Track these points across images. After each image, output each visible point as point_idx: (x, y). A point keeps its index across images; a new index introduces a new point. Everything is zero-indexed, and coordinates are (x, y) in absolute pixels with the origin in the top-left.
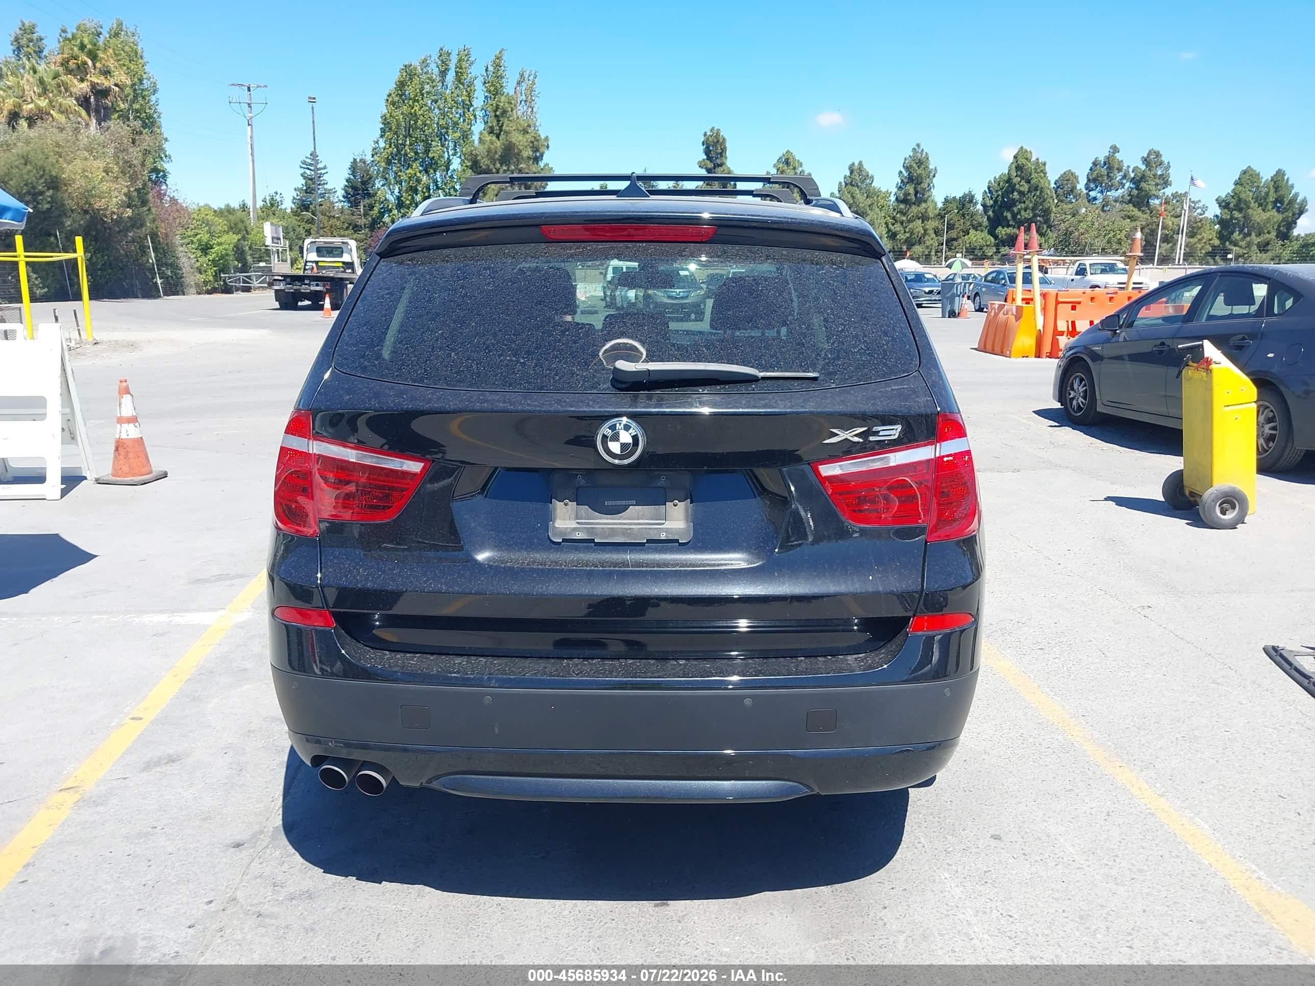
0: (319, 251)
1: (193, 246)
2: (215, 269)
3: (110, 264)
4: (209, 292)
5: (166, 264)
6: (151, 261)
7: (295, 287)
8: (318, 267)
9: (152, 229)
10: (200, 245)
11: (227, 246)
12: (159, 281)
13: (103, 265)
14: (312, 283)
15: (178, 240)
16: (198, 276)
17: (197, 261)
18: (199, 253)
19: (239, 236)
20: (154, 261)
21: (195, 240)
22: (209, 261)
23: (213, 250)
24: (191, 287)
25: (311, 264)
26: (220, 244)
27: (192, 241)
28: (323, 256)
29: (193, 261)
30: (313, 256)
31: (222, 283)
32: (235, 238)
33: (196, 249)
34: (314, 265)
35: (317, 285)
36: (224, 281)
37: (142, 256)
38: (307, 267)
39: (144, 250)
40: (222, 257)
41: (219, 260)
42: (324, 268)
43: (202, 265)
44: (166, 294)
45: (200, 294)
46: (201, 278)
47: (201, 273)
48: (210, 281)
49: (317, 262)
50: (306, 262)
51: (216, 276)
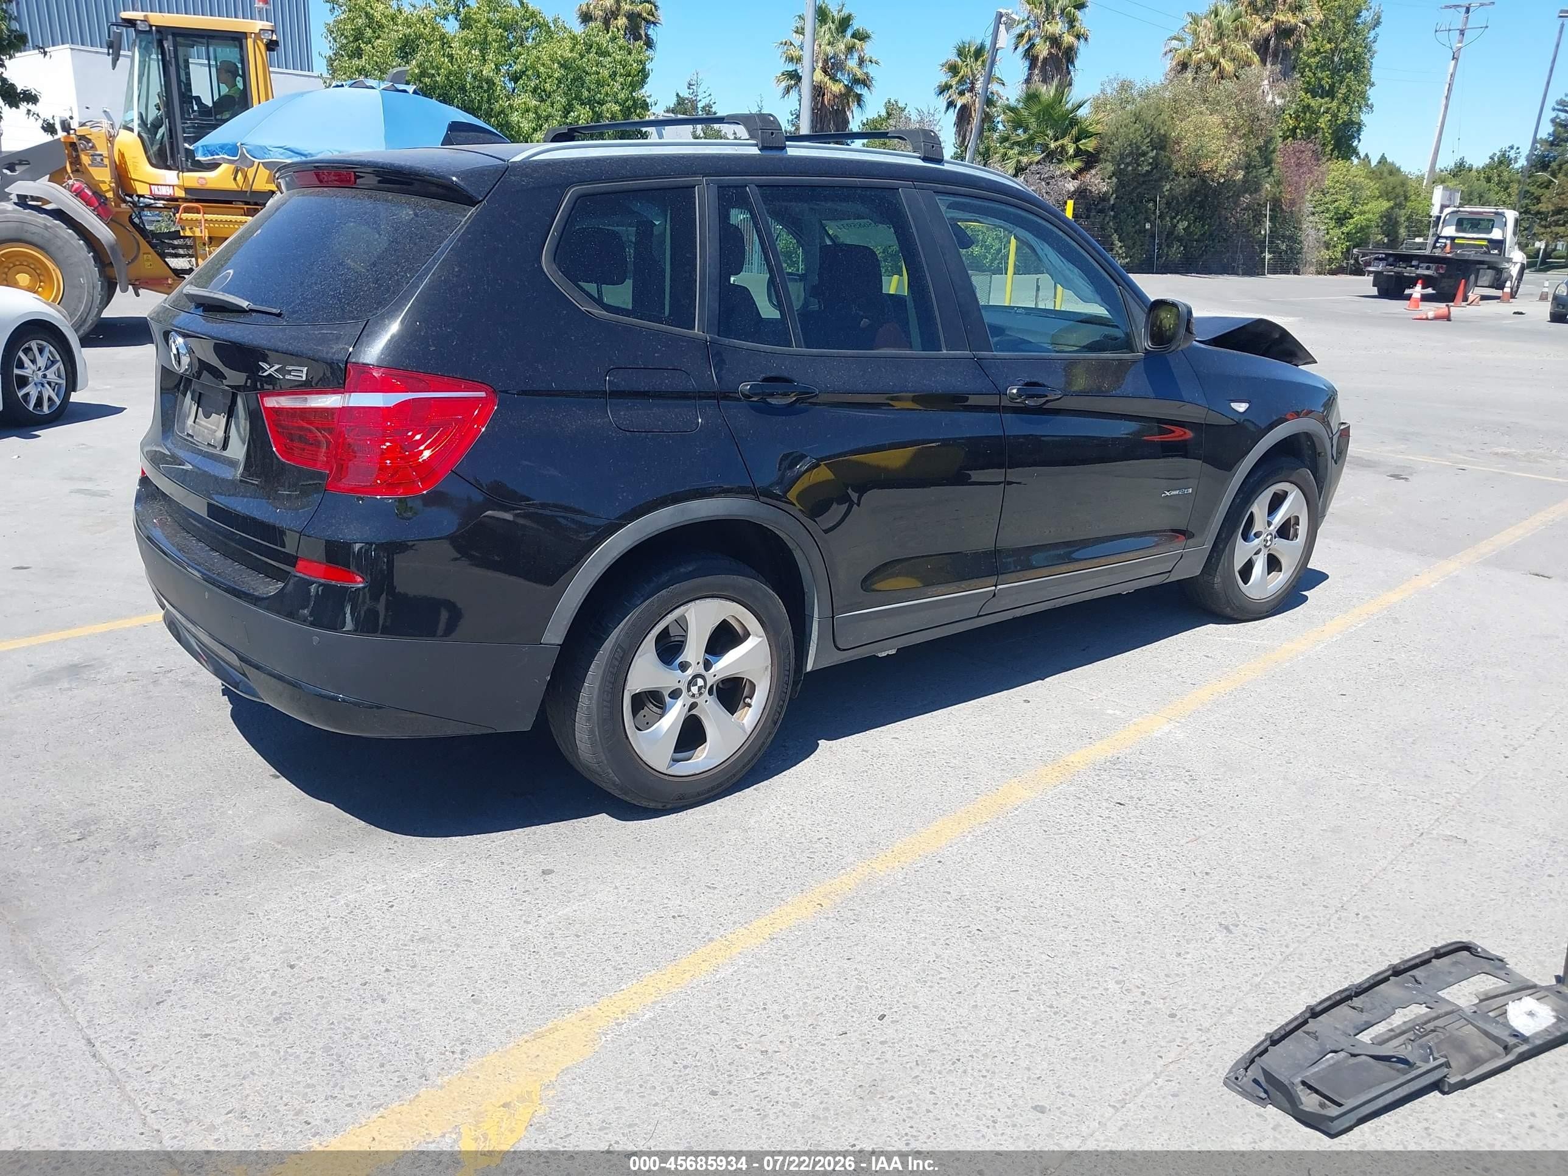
0: (1460, 224)
1: (1327, 215)
2: (1348, 244)
3: (1211, 235)
4: (1333, 273)
5: (1282, 236)
6: (1263, 232)
7: (1396, 269)
8: (1454, 246)
9: (1275, 194)
10: (1336, 214)
11: (1370, 216)
12: (1268, 256)
13: (1201, 235)
14: (1421, 265)
15: (1308, 207)
16: (1324, 252)
17: (1328, 233)
18: (1332, 224)
19: (1392, 203)
20: (1268, 232)
21: (1331, 208)
22: (1343, 233)
23: (1351, 221)
24: (1311, 264)
25: (1444, 241)
26: (1362, 213)
27: (1328, 210)
28: (1464, 231)
29: (1321, 234)
30: (1450, 231)
31: (1352, 262)
32: (1385, 205)
33: (1331, 219)
34: (1448, 242)
35: (1428, 268)
36: (1356, 260)
37: (1255, 226)
38: (1438, 245)
39: (1258, 220)
40: (1362, 229)
41: (1356, 233)
42: (1461, 246)
43: (1331, 239)
44: (1273, 271)
45: (1320, 273)
46: (1326, 254)
47: (1328, 249)
48: (1336, 259)
49: (1453, 239)
50: (1439, 237)
51: (1347, 253)
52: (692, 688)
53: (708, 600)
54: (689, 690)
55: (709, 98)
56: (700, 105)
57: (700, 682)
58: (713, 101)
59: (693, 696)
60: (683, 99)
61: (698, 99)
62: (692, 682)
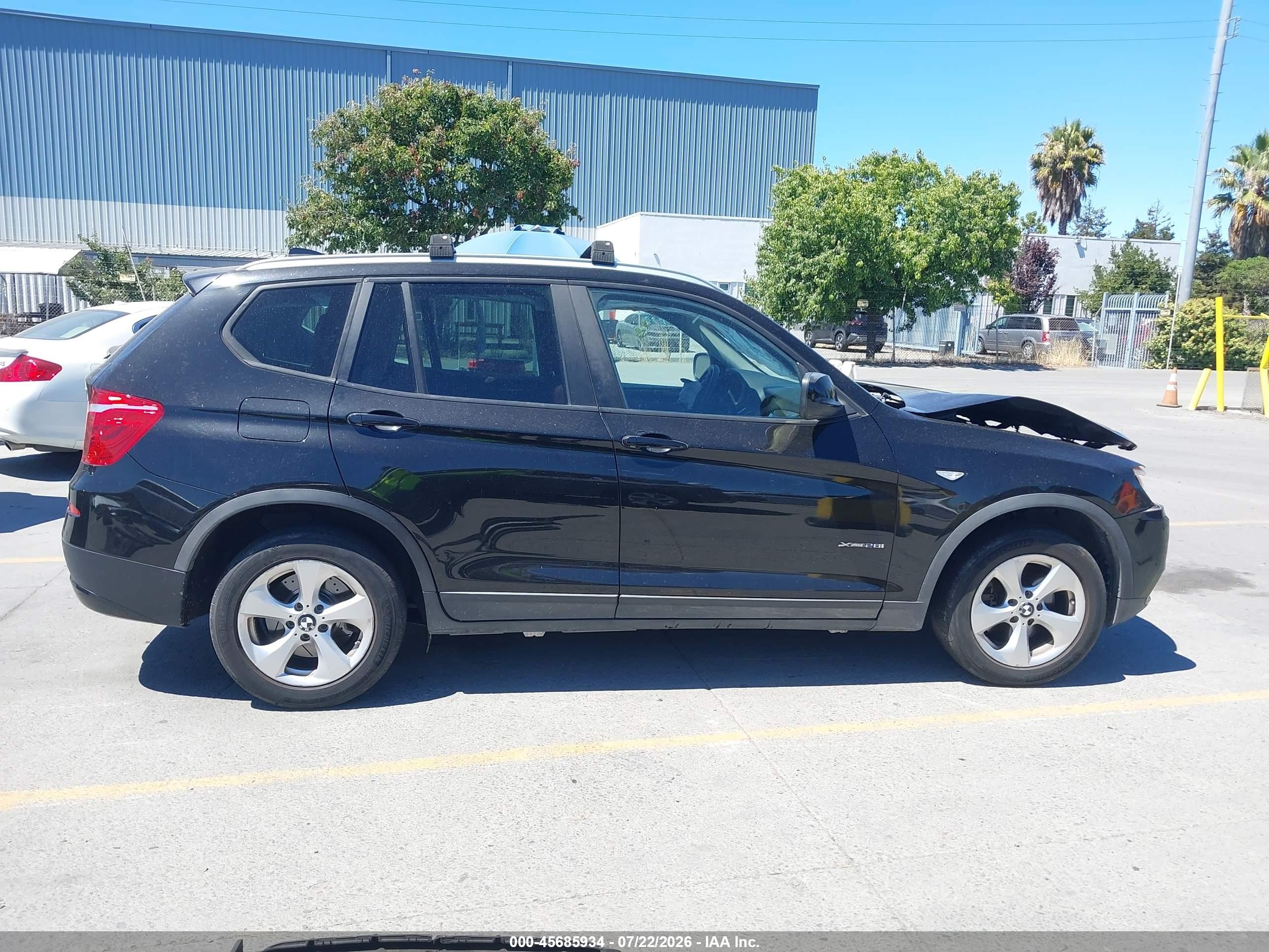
52: (302, 623)
53: (310, 561)
54: (299, 624)
55: (1169, 221)
56: (1158, 228)
57: (309, 620)
58: (1172, 224)
59: (303, 629)
60: (1142, 224)
61: (1157, 223)
62: (302, 618)
